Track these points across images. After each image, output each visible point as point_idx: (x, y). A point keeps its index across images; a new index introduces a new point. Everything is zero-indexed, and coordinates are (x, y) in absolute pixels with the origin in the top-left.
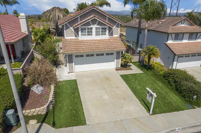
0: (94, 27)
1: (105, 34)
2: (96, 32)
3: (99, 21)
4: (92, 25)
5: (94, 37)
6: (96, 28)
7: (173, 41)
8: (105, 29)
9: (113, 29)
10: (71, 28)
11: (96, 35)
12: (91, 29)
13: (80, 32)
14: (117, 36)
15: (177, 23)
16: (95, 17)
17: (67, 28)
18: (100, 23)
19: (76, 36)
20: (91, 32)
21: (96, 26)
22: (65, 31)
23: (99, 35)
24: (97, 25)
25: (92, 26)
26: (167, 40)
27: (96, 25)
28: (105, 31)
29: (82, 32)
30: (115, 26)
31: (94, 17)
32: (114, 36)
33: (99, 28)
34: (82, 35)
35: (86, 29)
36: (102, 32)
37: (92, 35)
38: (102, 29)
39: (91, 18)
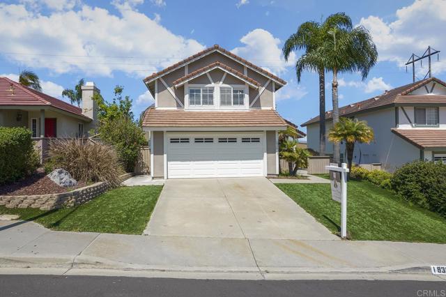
0: (217, 87)
1: (242, 103)
2: (222, 97)
3: (228, 74)
5: (217, 107)
6: (222, 90)
7: (413, 126)
8: (242, 91)
9: (260, 93)
10: (168, 88)
11: (223, 103)
12: (212, 90)
13: (187, 97)
14: (269, 108)
15: (415, 89)
16: (219, 65)
17: (162, 88)
18: (230, 80)
19: (178, 106)
20: (211, 97)
21: (221, 84)
23: (229, 103)
24: (224, 83)
25: (213, 84)
26: (397, 123)
27: (221, 82)
28: (242, 97)
29: (191, 96)
30: (264, 88)
31: (217, 65)
32: (263, 108)
33: (229, 91)
34: (192, 103)
35: (199, 91)
36: (235, 97)
37: (213, 104)
38: (234, 91)
39: (210, 67)
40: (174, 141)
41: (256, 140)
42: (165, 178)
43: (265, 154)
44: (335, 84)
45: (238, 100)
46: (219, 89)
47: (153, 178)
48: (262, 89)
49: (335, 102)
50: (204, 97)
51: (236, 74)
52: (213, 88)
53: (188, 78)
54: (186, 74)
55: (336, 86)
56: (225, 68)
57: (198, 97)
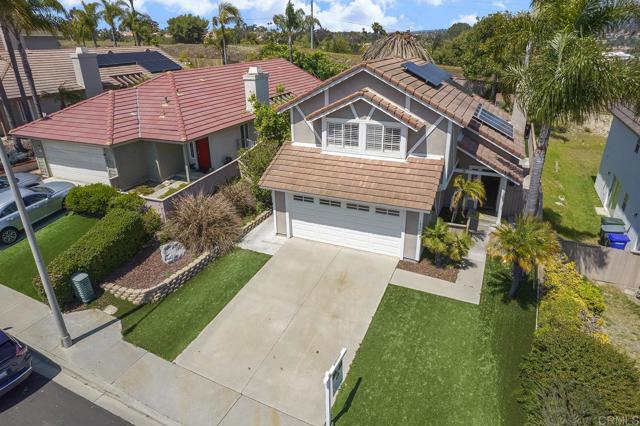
0: (363, 123)
1: (397, 148)
2: (369, 137)
3: (376, 108)
4: (357, 118)
5: (361, 152)
6: (369, 127)
8: (397, 132)
9: (428, 133)
11: (369, 146)
12: (356, 127)
13: (324, 134)
14: (438, 158)
16: (362, 96)
19: (317, 142)
20: (356, 136)
21: (368, 120)
22: (292, 126)
23: (378, 146)
24: (372, 118)
25: (357, 120)
27: (369, 118)
28: (397, 140)
29: (330, 133)
30: (434, 126)
32: (430, 157)
33: (379, 128)
34: (330, 142)
35: (340, 127)
36: (388, 138)
37: (357, 145)
38: (387, 131)
40: (297, 198)
41: (395, 213)
42: (289, 236)
43: (403, 234)
45: (391, 144)
46: (365, 127)
47: (278, 234)
48: (431, 128)
50: (346, 136)
52: (358, 124)
53: (329, 109)
54: (327, 104)
57: (338, 133)
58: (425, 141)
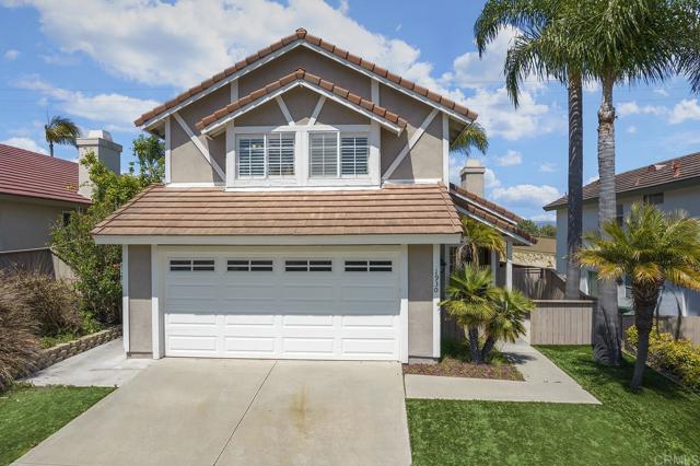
0: (302, 132)
1: (363, 170)
2: (315, 155)
3: (327, 99)
4: (292, 124)
5: (302, 181)
6: (314, 138)
8: (363, 141)
9: (411, 143)
10: (194, 138)
11: (315, 170)
12: (289, 140)
14: (434, 181)
16: (303, 77)
17: (180, 139)
18: (333, 113)
19: (216, 178)
20: (290, 156)
21: (311, 125)
23: (331, 170)
24: (320, 120)
25: (292, 126)
27: (313, 120)
28: (364, 154)
29: (242, 155)
30: (421, 130)
31: (297, 78)
32: (418, 181)
33: (330, 138)
34: (243, 171)
35: (260, 143)
36: (346, 155)
37: (292, 173)
38: (345, 141)
39: (283, 85)
40: (178, 266)
41: (383, 266)
42: (156, 354)
43: (404, 303)
44: (607, 114)
45: (354, 164)
46: (306, 138)
47: (129, 354)
48: (415, 134)
49: (605, 162)
50: (273, 156)
51: (346, 98)
52: (293, 134)
54: (235, 101)
55: (610, 120)
56: (318, 85)
57: (257, 155)
58: (408, 155)
